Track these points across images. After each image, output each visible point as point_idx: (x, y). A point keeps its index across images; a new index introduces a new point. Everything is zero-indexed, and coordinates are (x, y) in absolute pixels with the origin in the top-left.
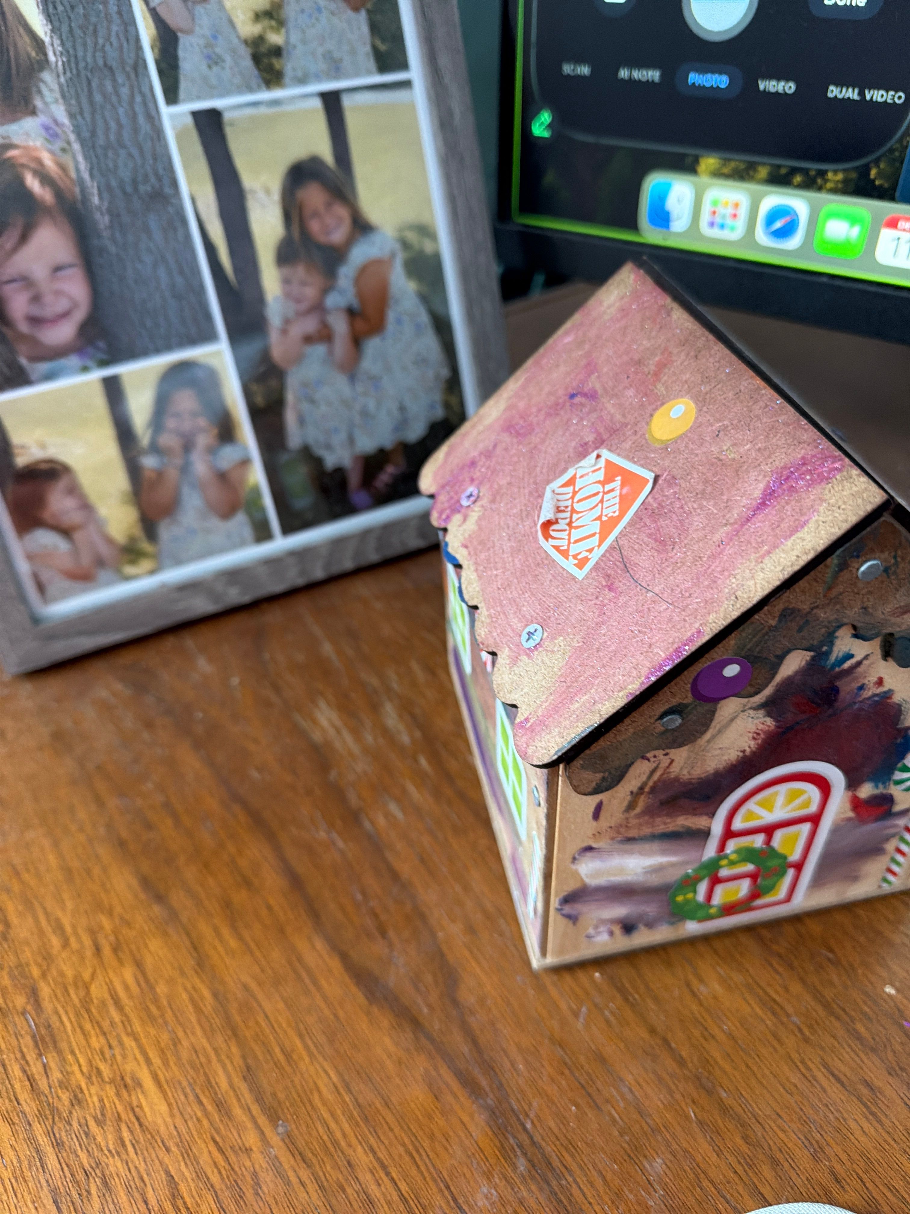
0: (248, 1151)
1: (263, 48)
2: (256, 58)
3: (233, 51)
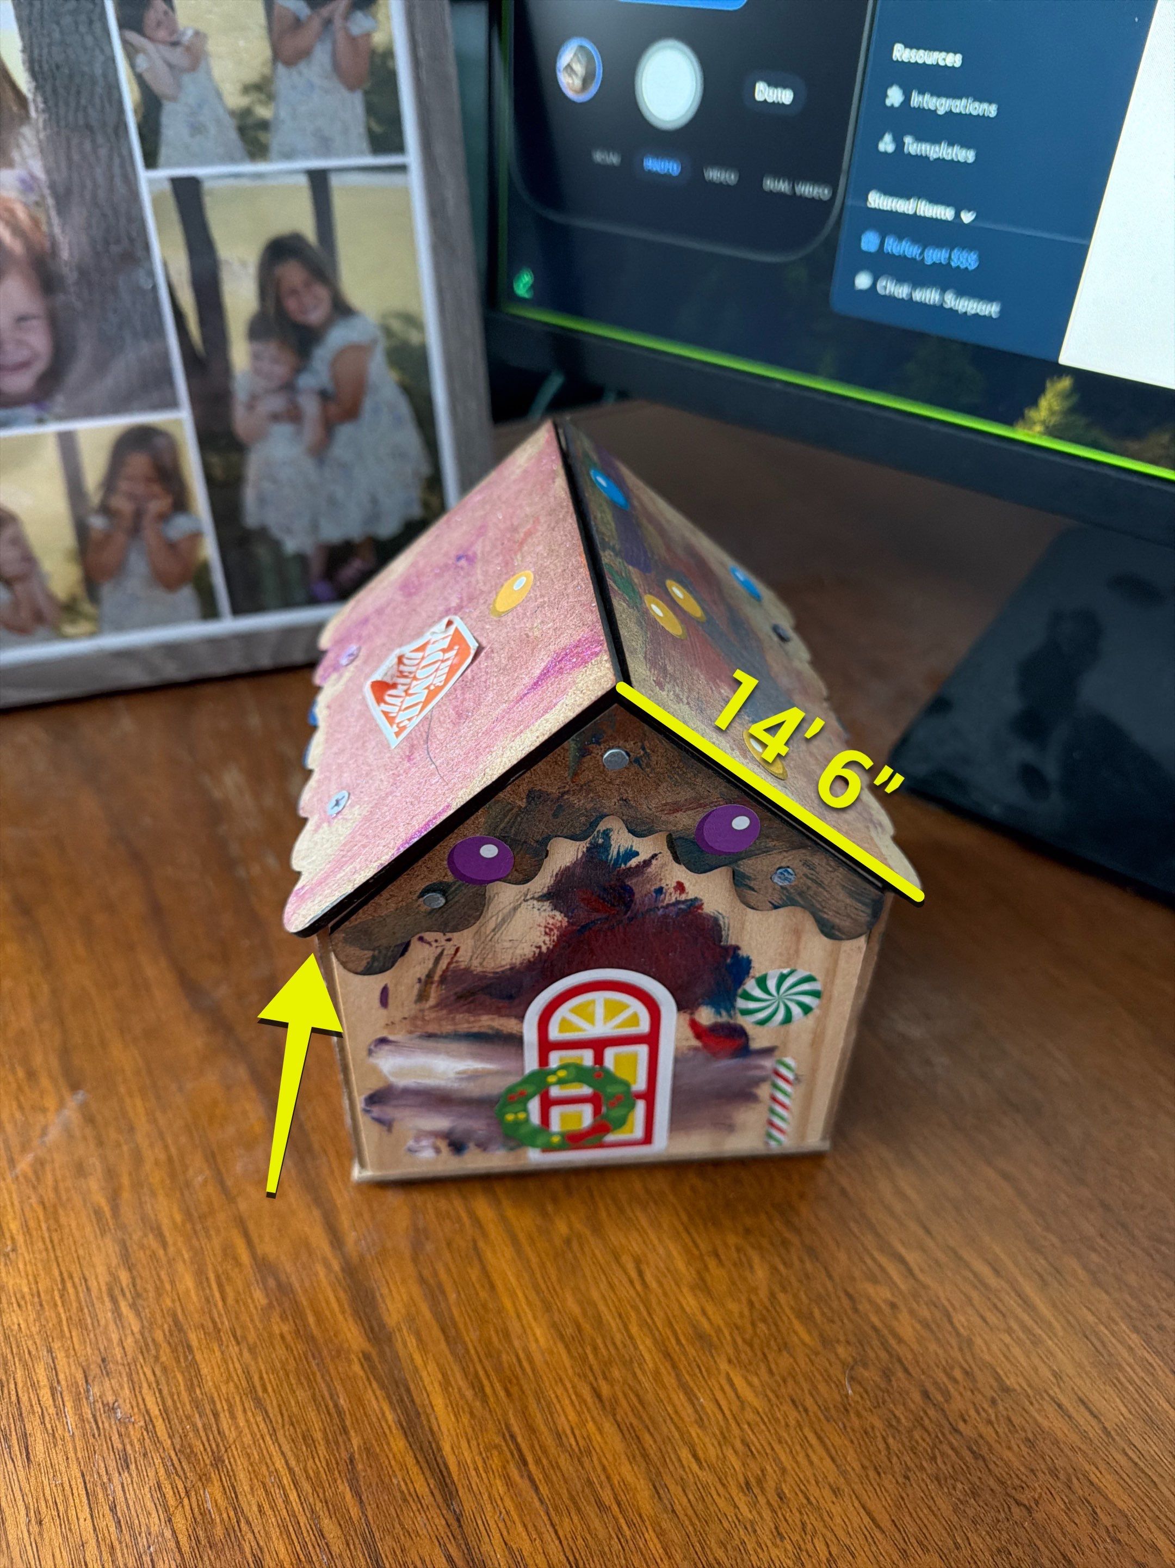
1: (250, 121)
2: (242, 130)
3: (218, 121)
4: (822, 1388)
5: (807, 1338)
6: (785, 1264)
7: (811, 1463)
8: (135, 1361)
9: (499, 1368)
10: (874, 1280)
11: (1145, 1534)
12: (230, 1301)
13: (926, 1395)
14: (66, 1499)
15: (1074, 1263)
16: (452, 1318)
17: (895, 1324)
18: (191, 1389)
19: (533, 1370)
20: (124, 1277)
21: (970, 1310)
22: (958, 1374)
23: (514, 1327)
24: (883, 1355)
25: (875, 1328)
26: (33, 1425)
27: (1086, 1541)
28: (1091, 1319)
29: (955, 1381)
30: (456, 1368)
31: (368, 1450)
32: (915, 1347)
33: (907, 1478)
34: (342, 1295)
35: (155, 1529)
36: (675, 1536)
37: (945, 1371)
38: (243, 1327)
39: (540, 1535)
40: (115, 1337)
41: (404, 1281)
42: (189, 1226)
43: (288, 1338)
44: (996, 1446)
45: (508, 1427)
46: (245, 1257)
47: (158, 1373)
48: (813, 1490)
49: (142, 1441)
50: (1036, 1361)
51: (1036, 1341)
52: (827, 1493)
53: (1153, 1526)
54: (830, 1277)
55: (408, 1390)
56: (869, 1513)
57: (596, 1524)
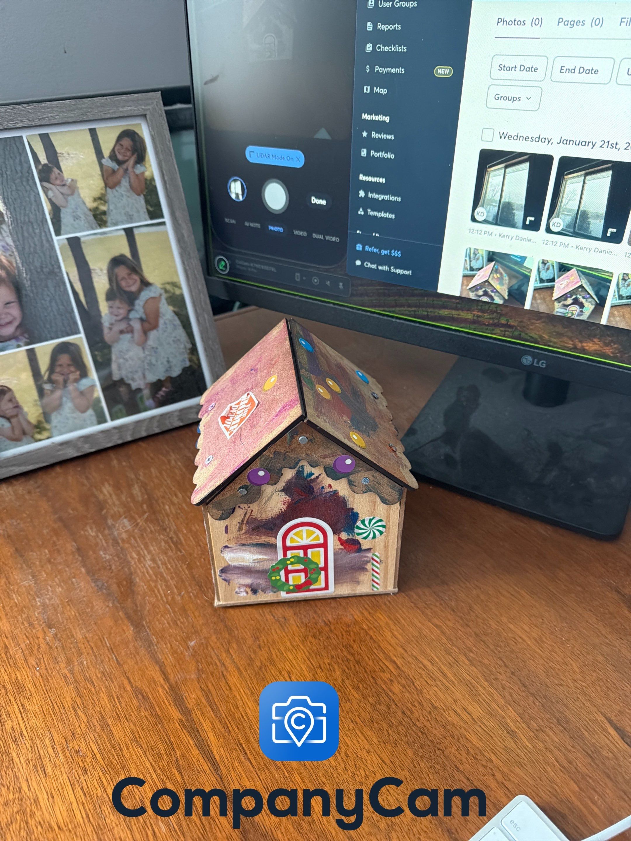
0: (38, 638)
1: (98, 212)
2: (95, 216)
3: (85, 214)
4: (363, 714)
5: (357, 696)
6: (348, 669)
7: (359, 743)
8: (86, 732)
9: (234, 719)
10: (384, 671)
11: (487, 755)
12: (123, 705)
13: (403, 713)
14: (63, 789)
15: (463, 658)
16: (215, 702)
17: (392, 687)
18: (110, 741)
19: (248, 719)
20: (78, 700)
21: (421, 680)
22: (416, 704)
23: (240, 703)
24: (387, 700)
25: (383, 690)
26: (46, 761)
27: (464, 760)
28: (469, 678)
29: (416, 707)
30: (217, 721)
31: (183, 755)
32: (400, 695)
33: (396, 744)
34: (169, 698)
35: (99, 795)
36: (306, 775)
37: (411, 703)
38: (130, 715)
39: (253, 779)
40: (77, 725)
41: (194, 691)
42: (104, 678)
43: (149, 717)
44: (430, 729)
45: (239, 741)
46: (128, 688)
47: (96, 736)
48: (359, 752)
49: (92, 763)
50: (447, 695)
51: (447, 688)
52: (365, 752)
53: (490, 752)
54: (366, 672)
55: (198, 731)
56: (381, 759)
57: (275, 772)
